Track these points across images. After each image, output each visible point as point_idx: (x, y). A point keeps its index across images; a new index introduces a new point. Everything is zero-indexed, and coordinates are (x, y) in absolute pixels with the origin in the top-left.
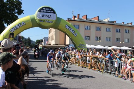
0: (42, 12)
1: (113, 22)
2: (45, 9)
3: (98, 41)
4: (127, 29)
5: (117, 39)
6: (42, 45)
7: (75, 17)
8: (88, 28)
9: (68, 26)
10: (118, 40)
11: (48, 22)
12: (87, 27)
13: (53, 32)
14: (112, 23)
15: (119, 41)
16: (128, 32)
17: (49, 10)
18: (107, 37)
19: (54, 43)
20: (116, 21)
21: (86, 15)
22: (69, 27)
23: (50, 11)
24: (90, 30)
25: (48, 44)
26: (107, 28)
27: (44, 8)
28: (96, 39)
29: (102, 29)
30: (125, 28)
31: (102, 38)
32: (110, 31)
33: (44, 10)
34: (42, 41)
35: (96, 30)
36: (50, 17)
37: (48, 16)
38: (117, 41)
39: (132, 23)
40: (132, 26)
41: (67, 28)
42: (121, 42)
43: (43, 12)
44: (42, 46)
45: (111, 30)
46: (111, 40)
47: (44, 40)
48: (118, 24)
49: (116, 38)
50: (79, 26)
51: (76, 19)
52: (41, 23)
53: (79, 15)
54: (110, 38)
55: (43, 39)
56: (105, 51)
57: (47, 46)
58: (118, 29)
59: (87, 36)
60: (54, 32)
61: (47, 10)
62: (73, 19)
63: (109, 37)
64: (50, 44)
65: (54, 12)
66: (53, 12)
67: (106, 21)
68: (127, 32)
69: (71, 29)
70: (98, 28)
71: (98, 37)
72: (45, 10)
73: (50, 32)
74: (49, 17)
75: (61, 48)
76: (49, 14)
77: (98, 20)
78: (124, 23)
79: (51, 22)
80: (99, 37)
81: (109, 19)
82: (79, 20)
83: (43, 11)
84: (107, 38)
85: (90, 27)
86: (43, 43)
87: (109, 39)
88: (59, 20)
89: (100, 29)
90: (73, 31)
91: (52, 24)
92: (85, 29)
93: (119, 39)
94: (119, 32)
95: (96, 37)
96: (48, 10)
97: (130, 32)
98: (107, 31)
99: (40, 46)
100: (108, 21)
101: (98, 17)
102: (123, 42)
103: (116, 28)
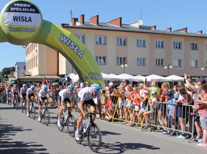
0: (13, 11)
1: (150, 28)
2: (18, 5)
3: (122, 66)
4: (178, 40)
5: (159, 60)
6: (13, 77)
7: (76, 20)
8: (102, 42)
9: (65, 38)
10: (160, 62)
11: (27, 30)
12: (100, 38)
13: (34, 51)
14: (148, 29)
15: (162, 64)
16: (179, 47)
17: (27, 8)
18: (140, 57)
19: (37, 73)
20: (155, 27)
21: (98, 16)
22: (67, 39)
23: (29, 8)
24: (105, 44)
25: (25, 75)
26: (138, 41)
27: (16, 2)
28: (118, 63)
29: (129, 43)
30: (174, 39)
31: (129, 60)
32: (144, 46)
33: (16, 7)
34: (14, 69)
35: (118, 45)
36: (30, 20)
37: (26, 18)
38: (159, 64)
39: (186, 29)
40: (186, 35)
41: (64, 42)
42: (165, 67)
43: (15, 11)
44: (13, 79)
45: (147, 44)
46: (147, 62)
47: (18, 68)
48: (159, 32)
49: (156, 60)
50: (83, 37)
51: (78, 24)
52: (13, 33)
53: (83, 16)
54: (144, 59)
55: (16, 67)
56: (135, 83)
57: (24, 79)
58: (159, 42)
59: (100, 58)
60: (36, 51)
61: (22, 8)
62: (71, 24)
63: (142, 57)
64: (30, 76)
65: (37, 11)
66: (34, 10)
67: (136, 25)
68: (177, 47)
69: (72, 44)
70: (121, 40)
71: (121, 58)
72: (19, 7)
73: (27, 53)
74: (27, 20)
75: (51, 81)
76: (27, 15)
77: (121, 25)
78: (171, 29)
79: (32, 30)
80: (124, 58)
81: (141, 23)
82: (84, 26)
83: (15, 9)
84: (138, 59)
85: (105, 38)
86: (16, 74)
87: (142, 62)
88: (46, 25)
89: (125, 42)
90: (75, 47)
91: (33, 34)
92: (97, 43)
93: (162, 60)
94: (162, 47)
95: (118, 58)
96: (25, 7)
97: (183, 46)
98: (138, 45)
99: (10, 79)
100: (141, 27)
101: (121, 18)
102: (171, 67)
103: (156, 40)
